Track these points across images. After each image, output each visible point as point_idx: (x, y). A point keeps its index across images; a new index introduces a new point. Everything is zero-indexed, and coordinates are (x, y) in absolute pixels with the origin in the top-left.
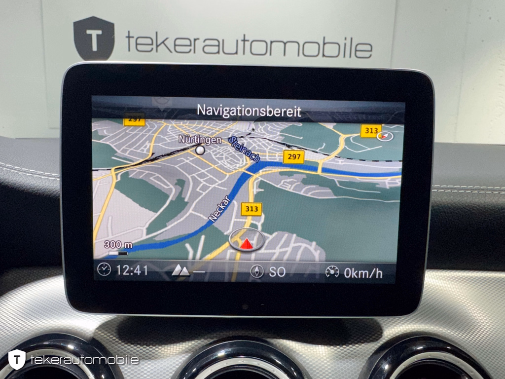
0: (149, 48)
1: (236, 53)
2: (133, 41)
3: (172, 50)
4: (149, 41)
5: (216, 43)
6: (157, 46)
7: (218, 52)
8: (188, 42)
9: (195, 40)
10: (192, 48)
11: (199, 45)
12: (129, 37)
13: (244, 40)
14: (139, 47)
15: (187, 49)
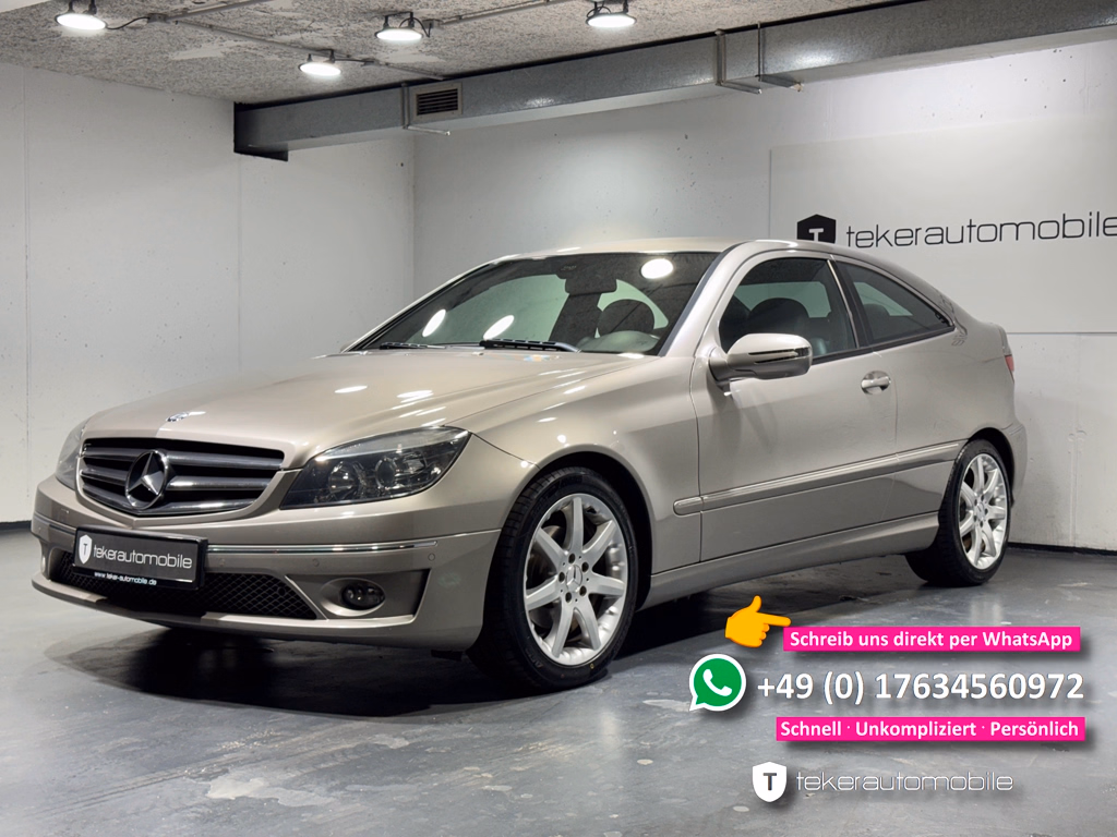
0: (868, 243)
1: (962, 241)
2: (853, 237)
3: (893, 243)
4: (869, 236)
5: (939, 231)
6: (878, 240)
7: (942, 242)
8: (909, 233)
9: (917, 230)
10: (914, 239)
11: (921, 235)
12: (850, 233)
13: (970, 226)
14: (860, 243)
15: (908, 241)
